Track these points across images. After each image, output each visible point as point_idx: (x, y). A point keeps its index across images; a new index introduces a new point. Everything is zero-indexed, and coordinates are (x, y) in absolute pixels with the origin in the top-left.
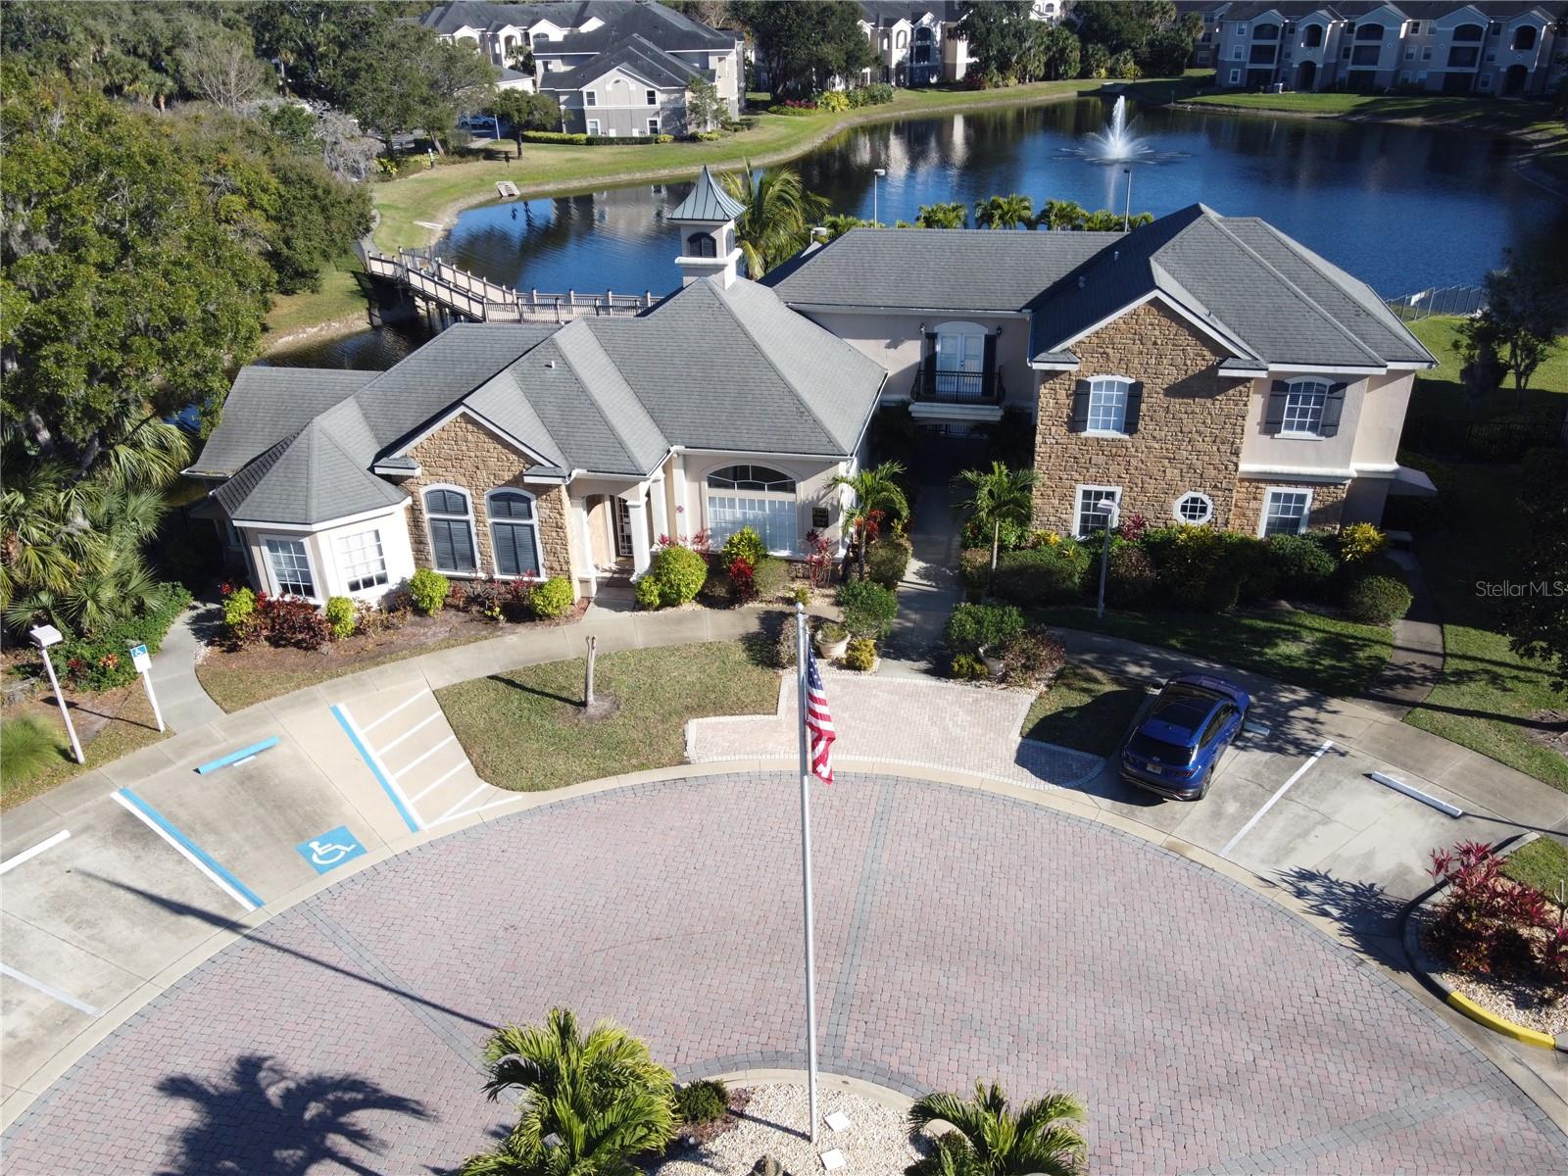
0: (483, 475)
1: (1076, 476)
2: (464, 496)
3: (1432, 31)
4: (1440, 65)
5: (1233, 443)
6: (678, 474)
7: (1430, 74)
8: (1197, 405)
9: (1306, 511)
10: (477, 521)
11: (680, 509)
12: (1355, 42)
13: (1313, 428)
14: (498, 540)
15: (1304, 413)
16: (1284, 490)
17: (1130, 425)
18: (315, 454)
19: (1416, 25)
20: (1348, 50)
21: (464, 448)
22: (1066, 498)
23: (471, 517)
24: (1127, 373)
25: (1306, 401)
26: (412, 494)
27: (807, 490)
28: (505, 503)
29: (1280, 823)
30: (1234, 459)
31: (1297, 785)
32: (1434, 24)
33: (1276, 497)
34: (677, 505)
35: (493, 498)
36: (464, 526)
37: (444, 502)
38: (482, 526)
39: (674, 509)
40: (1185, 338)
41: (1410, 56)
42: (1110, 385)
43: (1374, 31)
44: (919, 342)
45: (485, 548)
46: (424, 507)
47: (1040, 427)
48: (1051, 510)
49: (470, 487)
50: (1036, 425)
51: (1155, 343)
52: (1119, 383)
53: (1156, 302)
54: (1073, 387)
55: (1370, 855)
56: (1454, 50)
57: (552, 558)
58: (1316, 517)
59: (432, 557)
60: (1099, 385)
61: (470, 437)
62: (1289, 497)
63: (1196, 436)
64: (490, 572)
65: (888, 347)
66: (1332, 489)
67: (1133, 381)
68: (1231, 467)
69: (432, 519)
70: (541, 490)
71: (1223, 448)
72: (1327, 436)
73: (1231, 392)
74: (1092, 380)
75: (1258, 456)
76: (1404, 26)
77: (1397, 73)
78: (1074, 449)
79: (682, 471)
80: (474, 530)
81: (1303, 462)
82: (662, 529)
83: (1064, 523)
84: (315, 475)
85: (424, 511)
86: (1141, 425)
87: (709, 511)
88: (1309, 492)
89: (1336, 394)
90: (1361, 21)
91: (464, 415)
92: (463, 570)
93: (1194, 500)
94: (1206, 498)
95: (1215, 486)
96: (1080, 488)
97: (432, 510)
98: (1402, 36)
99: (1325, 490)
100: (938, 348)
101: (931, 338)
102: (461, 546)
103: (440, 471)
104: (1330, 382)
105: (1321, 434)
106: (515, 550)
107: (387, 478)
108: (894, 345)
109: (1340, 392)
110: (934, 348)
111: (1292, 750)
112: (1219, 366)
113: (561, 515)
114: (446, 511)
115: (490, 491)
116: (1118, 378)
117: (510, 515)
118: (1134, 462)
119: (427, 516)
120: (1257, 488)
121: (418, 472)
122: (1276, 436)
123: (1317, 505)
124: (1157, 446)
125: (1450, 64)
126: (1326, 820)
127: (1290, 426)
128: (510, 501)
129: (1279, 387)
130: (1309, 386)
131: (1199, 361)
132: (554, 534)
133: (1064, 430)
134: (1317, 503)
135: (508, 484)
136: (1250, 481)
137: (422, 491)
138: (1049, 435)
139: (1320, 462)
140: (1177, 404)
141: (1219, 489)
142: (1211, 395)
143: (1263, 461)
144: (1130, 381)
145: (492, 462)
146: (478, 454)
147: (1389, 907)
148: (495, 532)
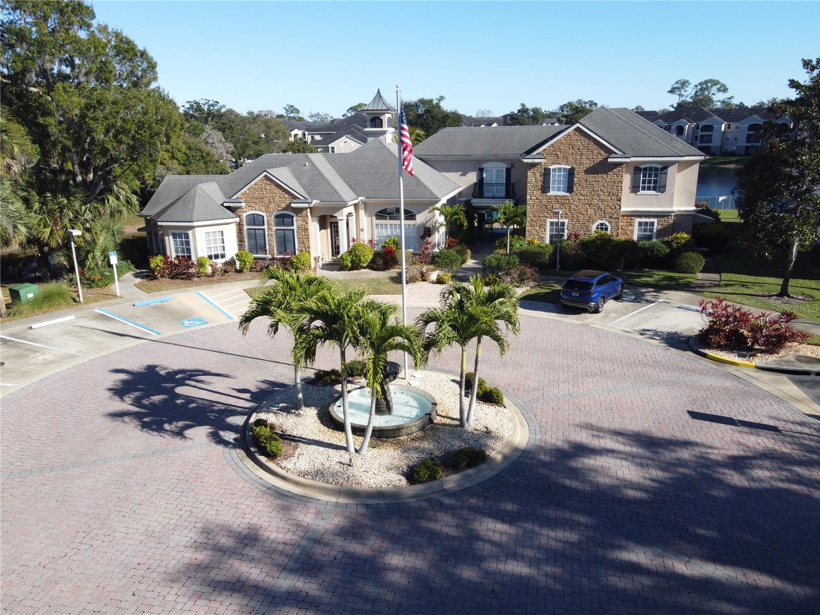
0: (272, 205)
1: (547, 215)
2: (263, 216)
3: (737, 128)
4: (743, 142)
5: (618, 195)
6: (362, 212)
7: (737, 147)
8: (600, 177)
9: (655, 230)
10: (268, 229)
11: (362, 230)
12: (700, 133)
13: (654, 189)
14: (278, 238)
15: (650, 182)
16: (644, 220)
17: (570, 189)
18: (197, 197)
19: (730, 125)
20: (697, 137)
21: (265, 193)
22: (542, 226)
23: (266, 227)
24: (567, 164)
25: (650, 176)
26: (239, 217)
27: (421, 218)
28: (281, 219)
29: (636, 318)
30: (619, 203)
31: (645, 310)
32: (738, 124)
33: (640, 224)
34: (361, 228)
35: (277, 217)
36: (262, 232)
37: (255, 220)
38: (270, 230)
39: (359, 230)
40: (592, 146)
41: (727, 139)
42: (560, 169)
43: (709, 128)
44: (476, 173)
45: (272, 242)
46: (245, 223)
47: (529, 191)
48: (536, 232)
49: (266, 212)
50: (527, 190)
51: (579, 149)
52: (564, 168)
53: (578, 129)
54: (543, 171)
55: (677, 325)
56: (749, 136)
57: (302, 246)
58: (660, 233)
59: (247, 248)
60: (554, 170)
61: (268, 187)
62: (646, 223)
63: (600, 192)
64: (272, 253)
65: (461, 175)
66: (666, 218)
67: (570, 167)
68: (618, 207)
69: (248, 229)
70: (299, 211)
71: (613, 198)
72: (662, 192)
73: (615, 170)
74: (552, 167)
75: (630, 203)
76: (723, 126)
77: (721, 147)
78: (545, 202)
79: (364, 211)
80: (266, 234)
81: (652, 206)
82: (353, 234)
83: (542, 239)
84: (196, 204)
85: (244, 225)
86: (575, 189)
87: (376, 231)
88: (655, 220)
89: (663, 172)
90: (702, 124)
91: (266, 176)
92: (261, 254)
93: (602, 224)
94: (607, 223)
95: (611, 217)
96: (549, 221)
97: (248, 224)
98: (723, 130)
99: (663, 219)
100: (484, 176)
101: (481, 170)
102: (260, 242)
103: (253, 205)
104: (660, 166)
105: (658, 192)
106: (285, 242)
107: (229, 208)
108: (464, 174)
109: (665, 171)
110: (482, 175)
111: (644, 302)
112: (608, 158)
113: (307, 223)
114: (255, 225)
115: (275, 213)
116: (563, 166)
117: (284, 225)
118: (573, 207)
119: (245, 227)
120: (631, 219)
121: (243, 205)
122: (638, 193)
123: (660, 227)
124: (583, 198)
125: (747, 142)
126: (657, 317)
127: (643, 189)
128: (283, 218)
129: (637, 170)
130: (651, 169)
131: (599, 156)
132: (303, 233)
133: (539, 192)
134: (660, 226)
135: (284, 209)
136: (628, 216)
137: (245, 215)
138: (532, 194)
139: (659, 206)
140: (591, 177)
141: (613, 218)
142: (606, 172)
143: (633, 206)
144: (569, 167)
145: (277, 199)
146: (271, 195)
147: (684, 337)
148: (276, 234)
